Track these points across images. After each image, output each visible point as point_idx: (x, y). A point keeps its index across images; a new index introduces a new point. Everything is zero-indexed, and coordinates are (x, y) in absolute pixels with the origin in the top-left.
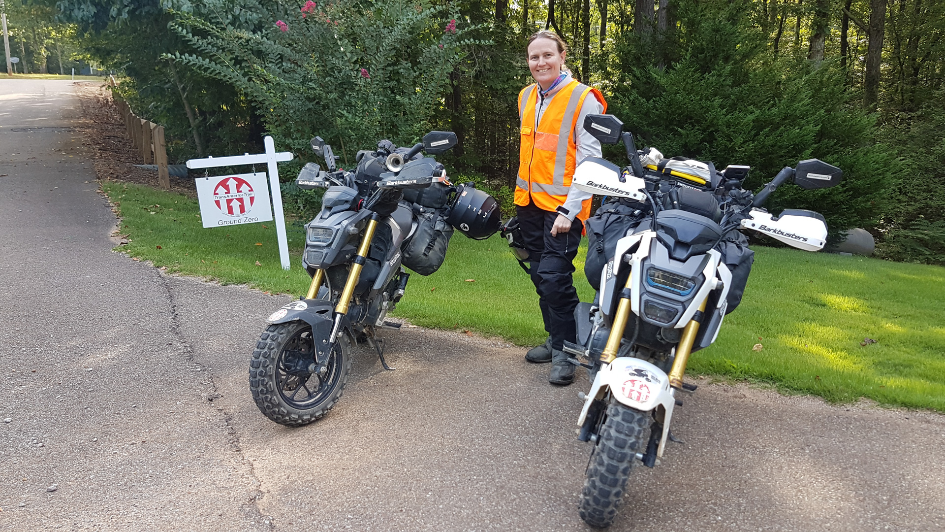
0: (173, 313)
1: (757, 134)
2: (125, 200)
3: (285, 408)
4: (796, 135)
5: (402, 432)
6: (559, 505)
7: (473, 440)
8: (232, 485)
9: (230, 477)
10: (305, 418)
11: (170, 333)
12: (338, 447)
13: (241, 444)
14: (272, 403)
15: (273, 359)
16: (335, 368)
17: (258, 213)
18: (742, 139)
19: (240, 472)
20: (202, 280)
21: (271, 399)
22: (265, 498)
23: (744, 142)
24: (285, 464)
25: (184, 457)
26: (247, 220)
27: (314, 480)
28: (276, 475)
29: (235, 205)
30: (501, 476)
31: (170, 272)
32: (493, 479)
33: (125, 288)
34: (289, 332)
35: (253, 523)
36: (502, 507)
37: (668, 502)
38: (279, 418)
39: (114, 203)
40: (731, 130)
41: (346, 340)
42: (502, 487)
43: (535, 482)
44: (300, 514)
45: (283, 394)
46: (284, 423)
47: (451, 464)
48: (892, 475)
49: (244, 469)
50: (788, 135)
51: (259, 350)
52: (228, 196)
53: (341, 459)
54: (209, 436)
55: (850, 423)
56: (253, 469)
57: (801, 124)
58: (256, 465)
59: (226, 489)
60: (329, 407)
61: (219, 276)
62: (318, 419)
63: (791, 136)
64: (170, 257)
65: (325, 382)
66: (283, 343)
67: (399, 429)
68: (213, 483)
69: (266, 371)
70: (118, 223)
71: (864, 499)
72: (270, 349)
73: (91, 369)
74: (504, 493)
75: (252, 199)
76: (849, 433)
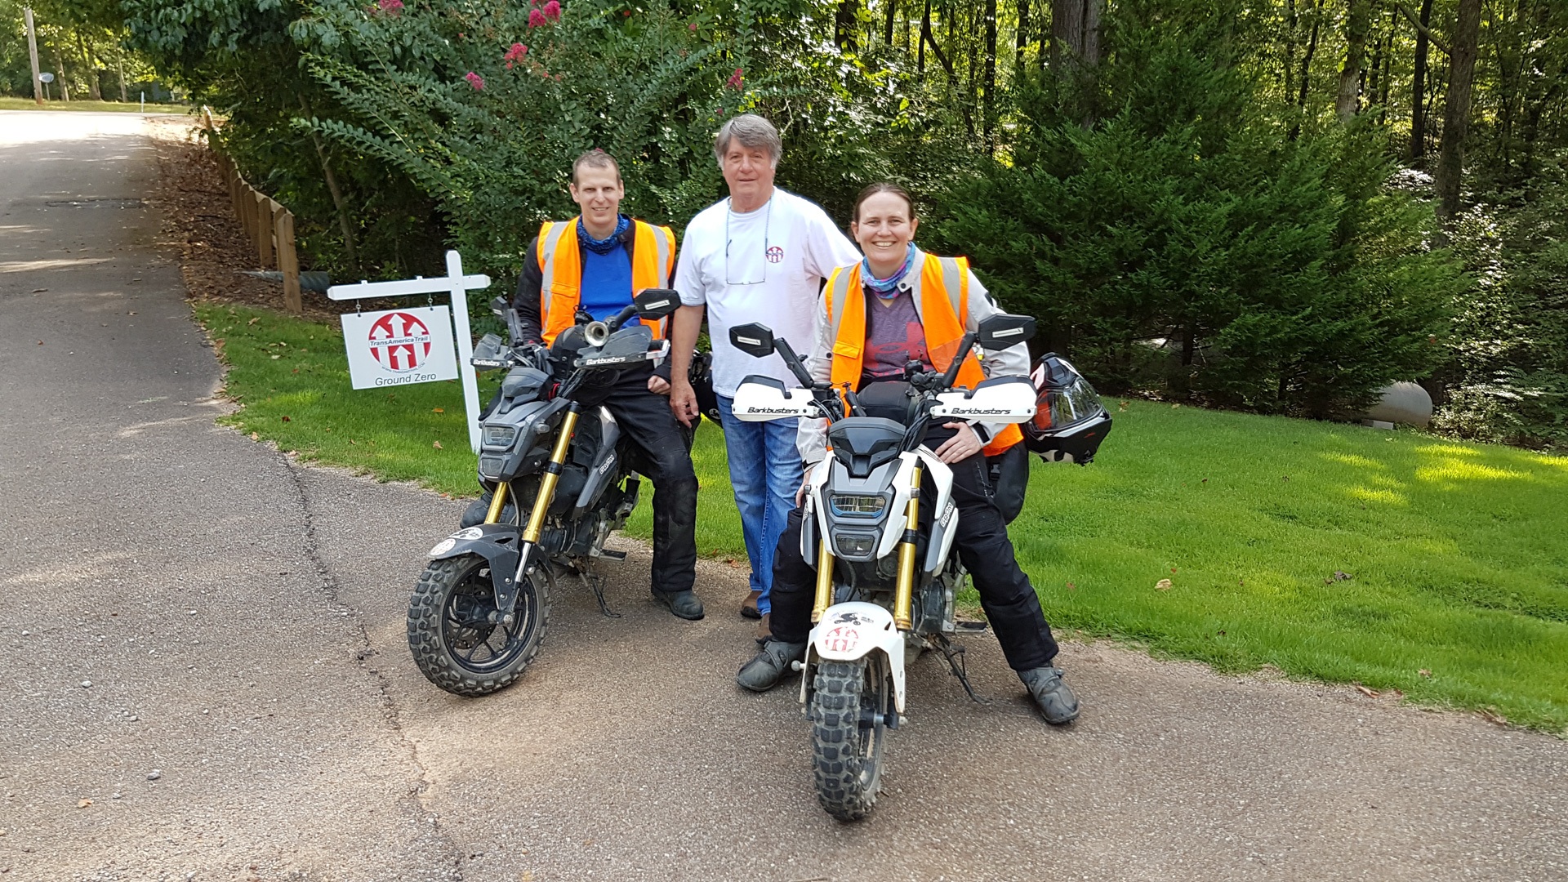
0: (308, 526)
1: (1235, 236)
2: (233, 335)
3: (457, 671)
4: (1297, 237)
5: (618, 706)
6: (809, 802)
7: (713, 717)
8: (387, 773)
9: (385, 763)
10: (486, 684)
11: (304, 558)
12: (531, 725)
13: (401, 720)
14: (438, 665)
15: (438, 606)
16: (527, 616)
17: (436, 367)
18: (1209, 244)
19: (399, 756)
20: (351, 473)
21: (437, 659)
22: (429, 790)
23: (1213, 249)
24: (459, 746)
25: (324, 737)
26: (419, 378)
27: (494, 768)
28: (446, 761)
29: (402, 355)
30: (740, 765)
31: (303, 459)
32: (729, 769)
33: (236, 486)
34: (458, 570)
35: (413, 821)
36: (735, 804)
37: (950, 800)
38: (450, 685)
39: (214, 340)
40: (1191, 229)
41: (541, 577)
42: (739, 779)
43: (784, 773)
44: (474, 810)
45: (453, 652)
46: (458, 691)
47: (678, 748)
48: (1265, 774)
49: (405, 752)
50: (1283, 238)
51: (418, 595)
52: (390, 342)
53: (533, 741)
54: (358, 709)
55: (1237, 702)
56: (415, 752)
57: (1307, 219)
58: (420, 747)
59: (380, 778)
60: (520, 669)
61: (376, 468)
62: (505, 687)
63: (1288, 240)
64: (302, 435)
65: (515, 637)
66: (451, 584)
67: (615, 701)
68: (363, 770)
69: (428, 621)
70: (223, 375)
71: (1214, 803)
72: (433, 593)
73: (194, 612)
74: (741, 787)
75: (427, 346)
76: (1231, 714)
